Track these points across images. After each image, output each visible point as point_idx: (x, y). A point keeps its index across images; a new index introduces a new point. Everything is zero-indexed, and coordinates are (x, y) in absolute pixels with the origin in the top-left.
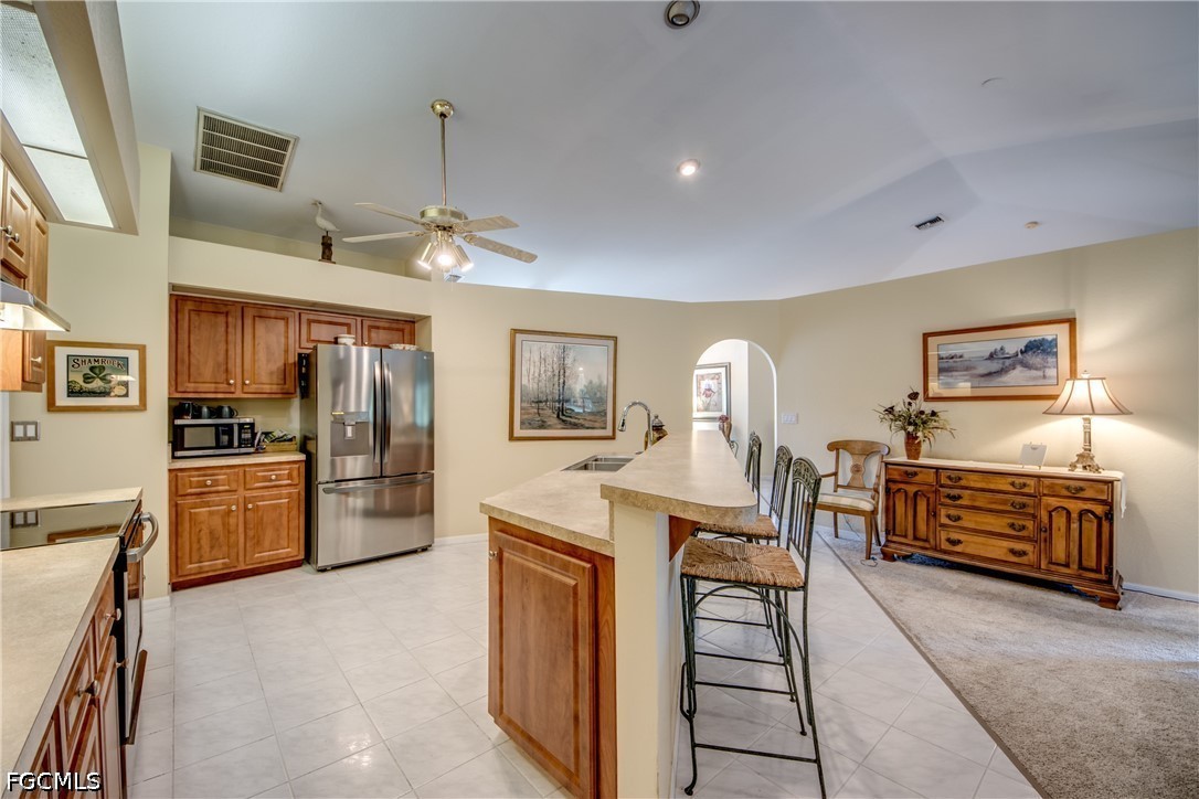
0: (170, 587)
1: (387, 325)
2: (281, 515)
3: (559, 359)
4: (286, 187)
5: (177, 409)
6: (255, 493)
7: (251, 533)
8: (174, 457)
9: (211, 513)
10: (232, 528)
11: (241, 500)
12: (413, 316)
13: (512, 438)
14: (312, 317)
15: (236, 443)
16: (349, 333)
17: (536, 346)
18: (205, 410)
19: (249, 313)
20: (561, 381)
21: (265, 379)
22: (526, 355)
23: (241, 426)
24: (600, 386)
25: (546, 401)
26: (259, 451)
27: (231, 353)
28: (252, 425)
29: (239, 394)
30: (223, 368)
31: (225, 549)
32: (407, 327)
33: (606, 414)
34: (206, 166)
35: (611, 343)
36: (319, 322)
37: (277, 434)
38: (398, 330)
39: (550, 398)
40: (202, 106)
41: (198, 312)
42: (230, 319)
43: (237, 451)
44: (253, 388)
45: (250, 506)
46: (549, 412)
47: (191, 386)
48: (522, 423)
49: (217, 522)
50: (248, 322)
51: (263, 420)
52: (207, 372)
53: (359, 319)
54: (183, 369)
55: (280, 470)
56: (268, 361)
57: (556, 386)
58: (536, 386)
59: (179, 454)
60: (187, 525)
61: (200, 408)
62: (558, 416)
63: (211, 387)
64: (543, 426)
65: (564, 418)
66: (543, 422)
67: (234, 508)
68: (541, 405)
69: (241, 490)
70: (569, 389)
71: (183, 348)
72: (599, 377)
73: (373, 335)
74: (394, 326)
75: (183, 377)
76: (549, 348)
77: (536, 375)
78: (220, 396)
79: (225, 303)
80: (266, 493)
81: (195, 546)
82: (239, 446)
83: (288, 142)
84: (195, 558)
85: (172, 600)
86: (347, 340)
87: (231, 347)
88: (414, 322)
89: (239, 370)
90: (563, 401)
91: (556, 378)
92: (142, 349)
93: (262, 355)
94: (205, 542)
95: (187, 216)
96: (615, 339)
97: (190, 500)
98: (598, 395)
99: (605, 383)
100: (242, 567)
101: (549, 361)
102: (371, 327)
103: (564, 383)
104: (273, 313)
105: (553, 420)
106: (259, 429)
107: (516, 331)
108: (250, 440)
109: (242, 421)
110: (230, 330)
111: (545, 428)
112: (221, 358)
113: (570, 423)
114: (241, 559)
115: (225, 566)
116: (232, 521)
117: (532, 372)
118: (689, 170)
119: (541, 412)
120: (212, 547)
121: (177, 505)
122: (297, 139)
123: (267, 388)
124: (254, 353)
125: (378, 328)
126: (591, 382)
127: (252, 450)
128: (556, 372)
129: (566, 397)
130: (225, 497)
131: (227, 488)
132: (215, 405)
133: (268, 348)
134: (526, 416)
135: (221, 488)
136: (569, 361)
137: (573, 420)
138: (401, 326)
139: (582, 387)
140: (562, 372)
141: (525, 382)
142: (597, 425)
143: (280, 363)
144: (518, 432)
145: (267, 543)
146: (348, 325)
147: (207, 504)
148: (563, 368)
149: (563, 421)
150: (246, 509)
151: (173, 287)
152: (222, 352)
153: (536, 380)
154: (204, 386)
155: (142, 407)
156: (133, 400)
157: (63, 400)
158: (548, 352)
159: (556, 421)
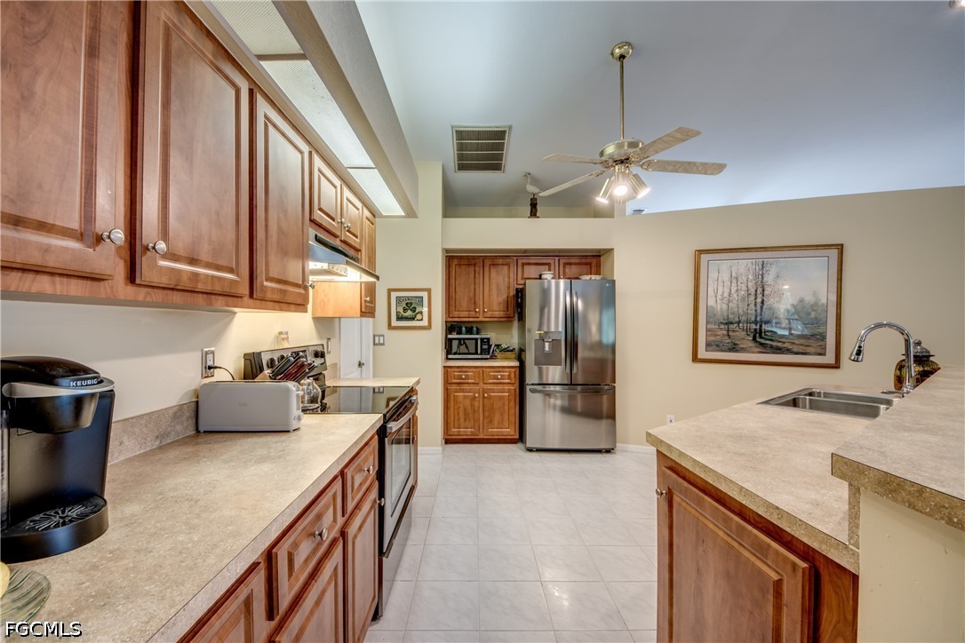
0: (443, 441)
1: (577, 261)
2: (504, 404)
3: (756, 276)
4: (507, 168)
5: (451, 328)
6: (489, 387)
7: (487, 414)
8: (447, 359)
9: (464, 396)
10: (476, 409)
11: (481, 390)
12: (599, 251)
13: (695, 359)
14: (525, 261)
15: (479, 352)
16: (550, 270)
17: (725, 266)
18: (464, 329)
19: (488, 262)
20: (759, 300)
21: (496, 308)
22: (713, 275)
23: (482, 339)
24: (816, 304)
25: (739, 322)
26: (493, 357)
27: (477, 290)
28: (488, 339)
29: (481, 319)
30: (473, 301)
31: (472, 422)
32: (594, 261)
33: (825, 337)
34: (462, 167)
35: (834, 253)
36: (529, 264)
37: (504, 346)
38: (586, 264)
39: (743, 318)
40: (454, 124)
41: (460, 265)
42: (477, 268)
43: (479, 357)
44: (489, 314)
45: (486, 395)
46: (742, 334)
47: (456, 314)
48: (708, 345)
49: (468, 402)
50: (487, 269)
51: (494, 336)
52: (464, 304)
53: (557, 259)
54: (452, 303)
55: (504, 372)
56: (498, 295)
57: (752, 306)
58: (725, 307)
59: (450, 356)
60: (452, 403)
61: (461, 327)
62: (754, 339)
63: (466, 314)
64: (734, 348)
65: (762, 341)
66: (735, 344)
67: (477, 395)
68: (731, 326)
69: (481, 384)
70: (770, 309)
71: (452, 290)
72: (815, 294)
73: (567, 270)
74: (584, 261)
75: (452, 308)
76: (743, 267)
77: (726, 295)
78: (471, 319)
79: (474, 258)
80: (495, 387)
81: (456, 417)
82: (481, 354)
83: (505, 132)
84: (456, 425)
85: (443, 449)
86: (548, 276)
87: (477, 286)
88: (600, 256)
89: (481, 303)
90: (762, 322)
91: (752, 298)
92: (429, 291)
93: (494, 292)
94: (461, 414)
95: (453, 204)
96: (840, 248)
97: (454, 387)
98: (813, 315)
99: (824, 301)
100: (481, 436)
101: (743, 279)
102: (565, 264)
103: (763, 302)
104: (500, 261)
105: (748, 342)
106: (493, 342)
107: (701, 252)
108: (486, 349)
109: (483, 336)
110: (477, 275)
111: (737, 351)
112: (472, 294)
113: (771, 347)
114: (481, 430)
115: (472, 434)
116: (476, 404)
117: (720, 292)
119: (730, 333)
120: (465, 420)
121: (447, 389)
122: (510, 127)
123: (497, 314)
124: (490, 290)
125: (570, 264)
126: (801, 301)
127: (489, 357)
128: (752, 291)
129: (766, 316)
130: (473, 387)
131: (473, 381)
132: (469, 325)
133: (498, 286)
134: (713, 338)
135: (470, 381)
136: (769, 279)
137: (774, 344)
138: (588, 260)
139: (789, 307)
140: (759, 291)
141: (711, 302)
142: (811, 349)
143: (505, 296)
144: (702, 354)
145: (496, 422)
146: (549, 264)
147: (463, 391)
148: (762, 286)
149: (762, 344)
150: (484, 397)
151: (447, 251)
152: (473, 290)
153: (725, 301)
154: (463, 315)
155: (429, 327)
156: (425, 323)
157: (395, 323)
158: (742, 270)
159: (752, 344)
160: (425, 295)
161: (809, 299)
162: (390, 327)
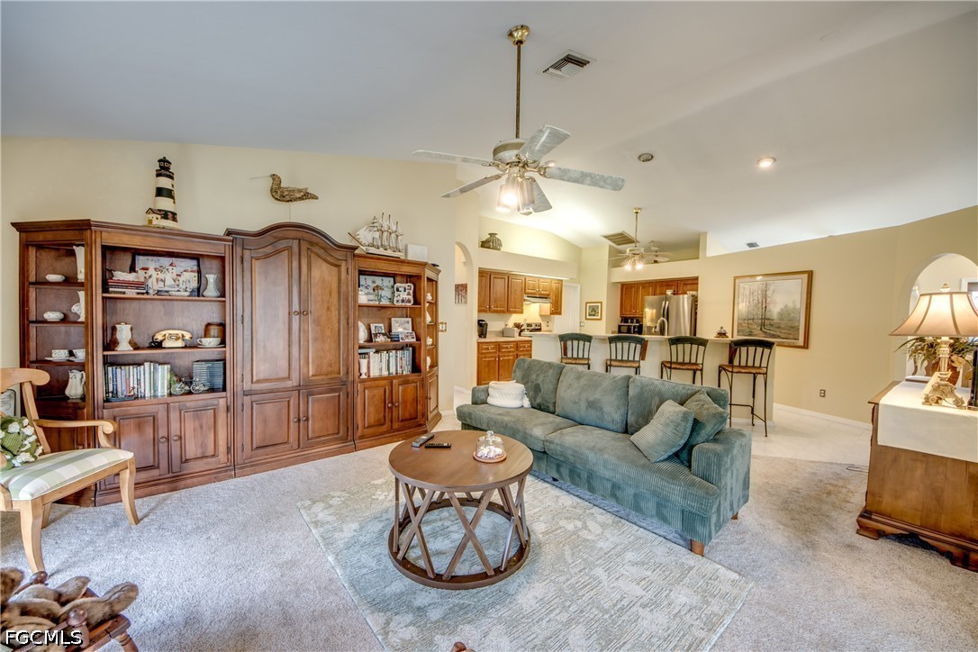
3: (762, 291)
16: (671, 288)
17: (747, 285)
18: (630, 320)
20: (764, 306)
22: (741, 291)
24: (794, 308)
25: (754, 319)
33: (798, 329)
35: (807, 276)
39: (756, 317)
46: (755, 326)
47: (624, 313)
48: (738, 332)
52: (628, 308)
53: (679, 282)
54: (623, 307)
57: (760, 310)
58: (747, 310)
62: (761, 328)
63: (629, 313)
64: (751, 334)
65: (764, 330)
66: (751, 332)
68: (750, 321)
70: (769, 311)
71: (623, 301)
72: (794, 302)
75: (624, 310)
76: (757, 285)
77: (747, 304)
78: (631, 316)
79: (633, 284)
86: (669, 292)
89: (637, 307)
90: (764, 319)
91: (760, 305)
96: (812, 273)
98: (792, 315)
99: (799, 306)
101: (756, 293)
103: (766, 307)
104: (647, 285)
105: (757, 331)
107: (735, 278)
112: (632, 303)
113: (770, 334)
117: (745, 302)
118: (766, 164)
119: (749, 325)
126: (786, 306)
128: (761, 301)
129: (767, 316)
134: (741, 328)
136: (769, 293)
139: (779, 310)
140: (764, 300)
141: (741, 307)
142: (790, 336)
148: (765, 297)
153: (747, 307)
155: (601, 319)
156: (599, 317)
157: (588, 317)
158: (756, 288)
159: (760, 332)
160: (599, 304)
161: (790, 305)
162: (586, 319)
